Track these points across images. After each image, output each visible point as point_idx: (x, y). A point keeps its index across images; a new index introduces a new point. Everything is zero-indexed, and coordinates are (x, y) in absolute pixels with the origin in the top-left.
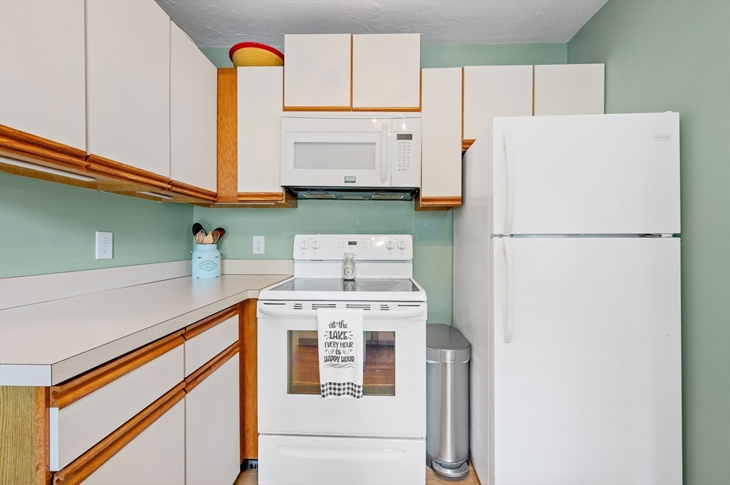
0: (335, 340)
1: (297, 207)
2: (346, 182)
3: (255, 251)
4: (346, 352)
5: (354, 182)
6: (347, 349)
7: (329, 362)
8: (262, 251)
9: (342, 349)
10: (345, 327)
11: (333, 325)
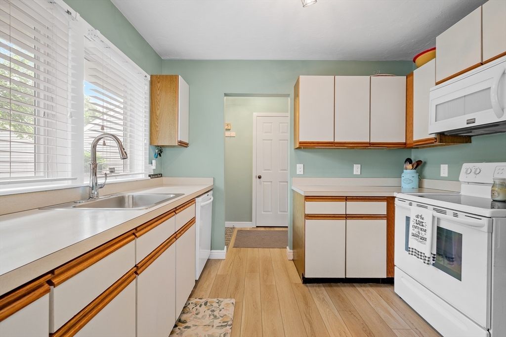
0: (418, 225)
1: (471, 142)
2: (467, 124)
3: (442, 175)
4: (422, 234)
5: (474, 122)
6: (423, 233)
7: (415, 237)
8: (446, 175)
9: (420, 232)
10: (423, 219)
11: (417, 216)
